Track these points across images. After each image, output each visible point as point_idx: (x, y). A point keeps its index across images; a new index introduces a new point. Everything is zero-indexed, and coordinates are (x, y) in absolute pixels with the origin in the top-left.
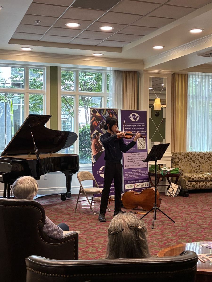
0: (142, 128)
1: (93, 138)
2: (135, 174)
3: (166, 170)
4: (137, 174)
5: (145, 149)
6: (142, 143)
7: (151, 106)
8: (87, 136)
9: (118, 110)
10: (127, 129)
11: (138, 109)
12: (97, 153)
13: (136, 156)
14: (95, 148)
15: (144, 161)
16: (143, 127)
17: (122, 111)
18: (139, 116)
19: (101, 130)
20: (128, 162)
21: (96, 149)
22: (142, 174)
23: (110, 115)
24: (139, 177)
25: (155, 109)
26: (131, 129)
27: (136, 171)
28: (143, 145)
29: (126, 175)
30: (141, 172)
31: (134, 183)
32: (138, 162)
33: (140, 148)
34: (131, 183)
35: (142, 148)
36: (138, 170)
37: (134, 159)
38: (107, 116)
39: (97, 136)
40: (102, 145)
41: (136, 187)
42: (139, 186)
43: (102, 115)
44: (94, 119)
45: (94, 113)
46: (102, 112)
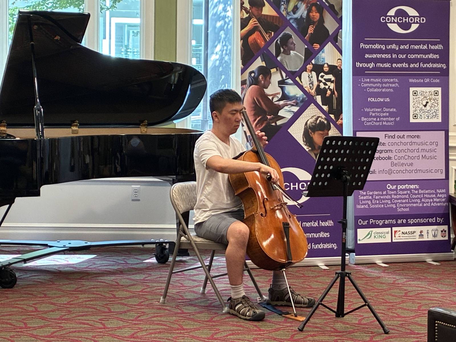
0: (431, 56)
1: (248, 82)
2: (398, 197)
4: (405, 199)
5: (440, 120)
6: (427, 102)
10: (374, 56)
13: (406, 144)
14: (253, 113)
16: (435, 52)
17: (357, 2)
18: (420, 17)
19: (279, 58)
21: (256, 115)
22: (423, 200)
23: (311, 14)
24: (409, 207)
26: (389, 56)
27: (401, 190)
28: (431, 107)
29: (364, 200)
30: (419, 194)
31: (391, 226)
32: (410, 161)
33: (421, 118)
34: (381, 224)
35: (428, 117)
36: (407, 185)
37: (394, 151)
38: (301, 16)
39: (262, 78)
40: (279, 106)
41: (397, 239)
42: (410, 235)
43: (282, 12)
44: (255, 24)
45: (254, 8)
46: (283, 3)
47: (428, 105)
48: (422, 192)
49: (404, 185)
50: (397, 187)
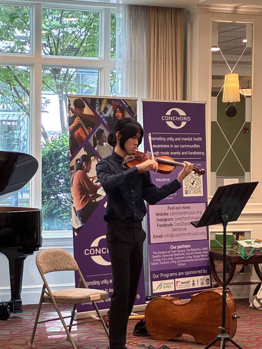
0: (195, 146)
1: (75, 168)
2: (178, 255)
3: (251, 247)
4: (183, 256)
5: (202, 195)
6: (194, 181)
7: (217, 93)
8: (61, 165)
9: (138, 102)
10: (159, 146)
11: (184, 98)
12: (85, 205)
13: (181, 213)
14: (79, 192)
15: (196, 224)
16: (197, 143)
17: (145, 104)
18: (187, 116)
19: (96, 149)
20: (161, 226)
21: (81, 194)
22: (194, 257)
23: (116, 114)
24: (186, 263)
25: (225, 99)
26: (168, 146)
27: (180, 249)
28: (196, 185)
29: (156, 258)
30: (191, 252)
31: (174, 278)
32: (184, 227)
33: (190, 193)
34: (168, 277)
35: (195, 192)
36: (183, 246)
37: (174, 219)
38: (110, 115)
39: (85, 164)
40: (97, 186)
41: (178, 288)
42: (187, 284)
43: (97, 112)
44: (79, 121)
45: (78, 109)
46: (97, 105)
47: (195, 183)
48: (193, 250)
49: (181, 245)
50: (177, 247)
